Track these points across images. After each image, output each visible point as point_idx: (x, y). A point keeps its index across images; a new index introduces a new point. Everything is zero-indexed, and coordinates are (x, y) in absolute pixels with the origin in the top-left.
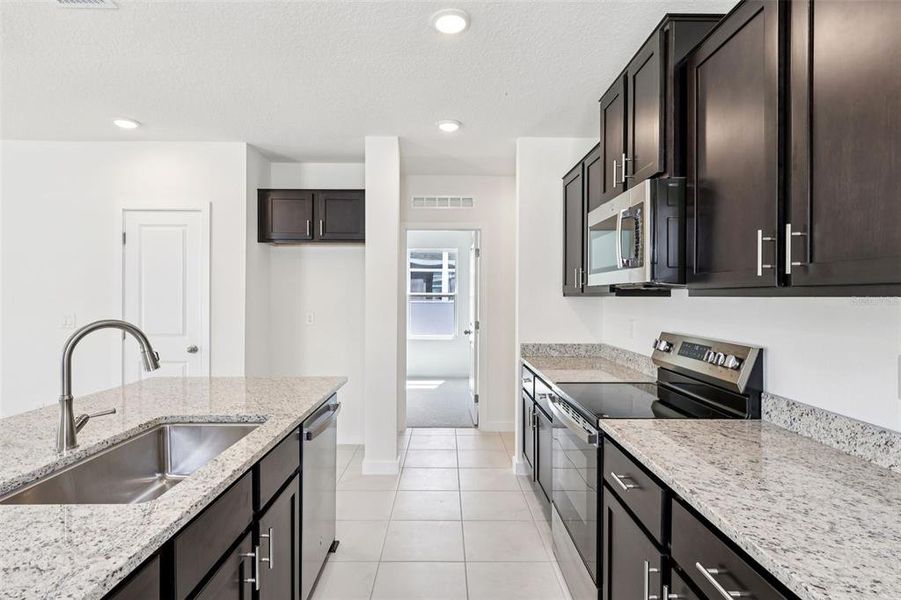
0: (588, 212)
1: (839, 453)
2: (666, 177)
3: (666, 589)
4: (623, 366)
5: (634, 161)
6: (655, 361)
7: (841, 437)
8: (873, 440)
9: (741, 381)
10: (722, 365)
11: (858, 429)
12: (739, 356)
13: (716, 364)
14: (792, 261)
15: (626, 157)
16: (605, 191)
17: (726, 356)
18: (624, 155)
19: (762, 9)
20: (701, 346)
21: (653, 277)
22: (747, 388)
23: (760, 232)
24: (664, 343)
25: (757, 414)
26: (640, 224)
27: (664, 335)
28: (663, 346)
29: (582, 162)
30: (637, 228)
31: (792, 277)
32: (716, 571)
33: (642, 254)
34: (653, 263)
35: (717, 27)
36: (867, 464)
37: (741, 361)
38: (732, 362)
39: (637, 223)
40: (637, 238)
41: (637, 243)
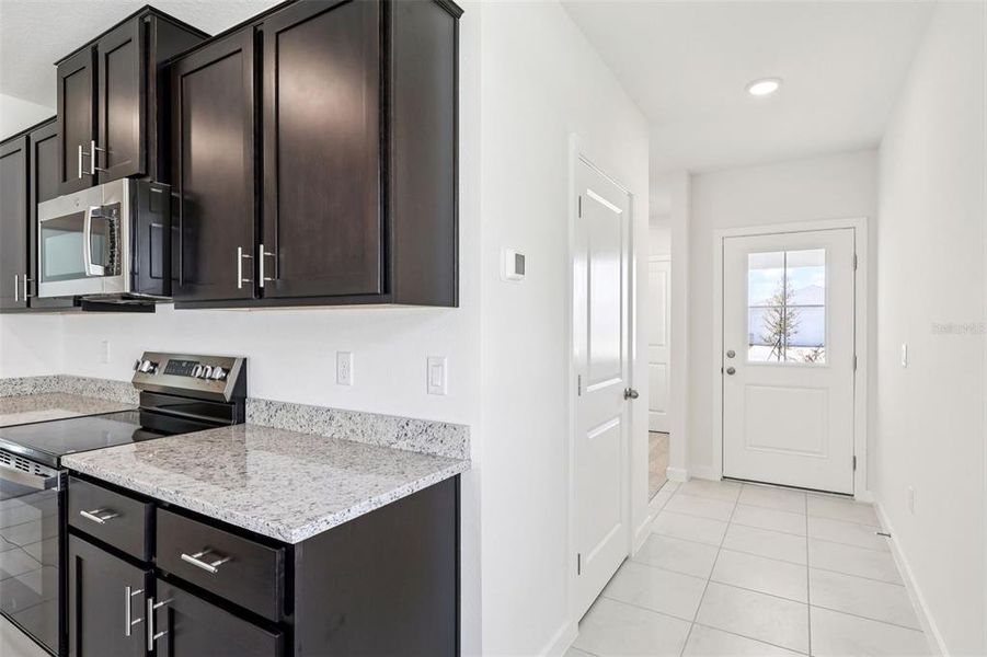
0: (37, 202)
1: (302, 434)
2: (149, 180)
3: (151, 601)
4: (92, 398)
5: (107, 154)
6: (136, 384)
7: (303, 422)
8: (322, 418)
9: (228, 391)
10: (210, 378)
11: (314, 413)
12: (227, 367)
13: (204, 378)
14: (265, 276)
15: (97, 145)
16: (65, 180)
17: (213, 369)
18: (93, 142)
19: (240, 50)
20: (188, 362)
21: (133, 288)
22: (232, 397)
23: (240, 249)
24: (147, 363)
25: (242, 420)
26: (116, 227)
27: (147, 355)
28: (146, 366)
29: (26, 134)
30: (112, 230)
31: (266, 290)
32: (200, 554)
33: (119, 261)
34: (133, 273)
35: (203, 45)
36: (318, 437)
37: (227, 371)
38: (218, 373)
39: (112, 225)
40: (113, 242)
41: (113, 247)
